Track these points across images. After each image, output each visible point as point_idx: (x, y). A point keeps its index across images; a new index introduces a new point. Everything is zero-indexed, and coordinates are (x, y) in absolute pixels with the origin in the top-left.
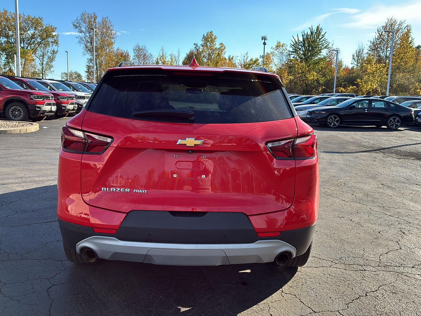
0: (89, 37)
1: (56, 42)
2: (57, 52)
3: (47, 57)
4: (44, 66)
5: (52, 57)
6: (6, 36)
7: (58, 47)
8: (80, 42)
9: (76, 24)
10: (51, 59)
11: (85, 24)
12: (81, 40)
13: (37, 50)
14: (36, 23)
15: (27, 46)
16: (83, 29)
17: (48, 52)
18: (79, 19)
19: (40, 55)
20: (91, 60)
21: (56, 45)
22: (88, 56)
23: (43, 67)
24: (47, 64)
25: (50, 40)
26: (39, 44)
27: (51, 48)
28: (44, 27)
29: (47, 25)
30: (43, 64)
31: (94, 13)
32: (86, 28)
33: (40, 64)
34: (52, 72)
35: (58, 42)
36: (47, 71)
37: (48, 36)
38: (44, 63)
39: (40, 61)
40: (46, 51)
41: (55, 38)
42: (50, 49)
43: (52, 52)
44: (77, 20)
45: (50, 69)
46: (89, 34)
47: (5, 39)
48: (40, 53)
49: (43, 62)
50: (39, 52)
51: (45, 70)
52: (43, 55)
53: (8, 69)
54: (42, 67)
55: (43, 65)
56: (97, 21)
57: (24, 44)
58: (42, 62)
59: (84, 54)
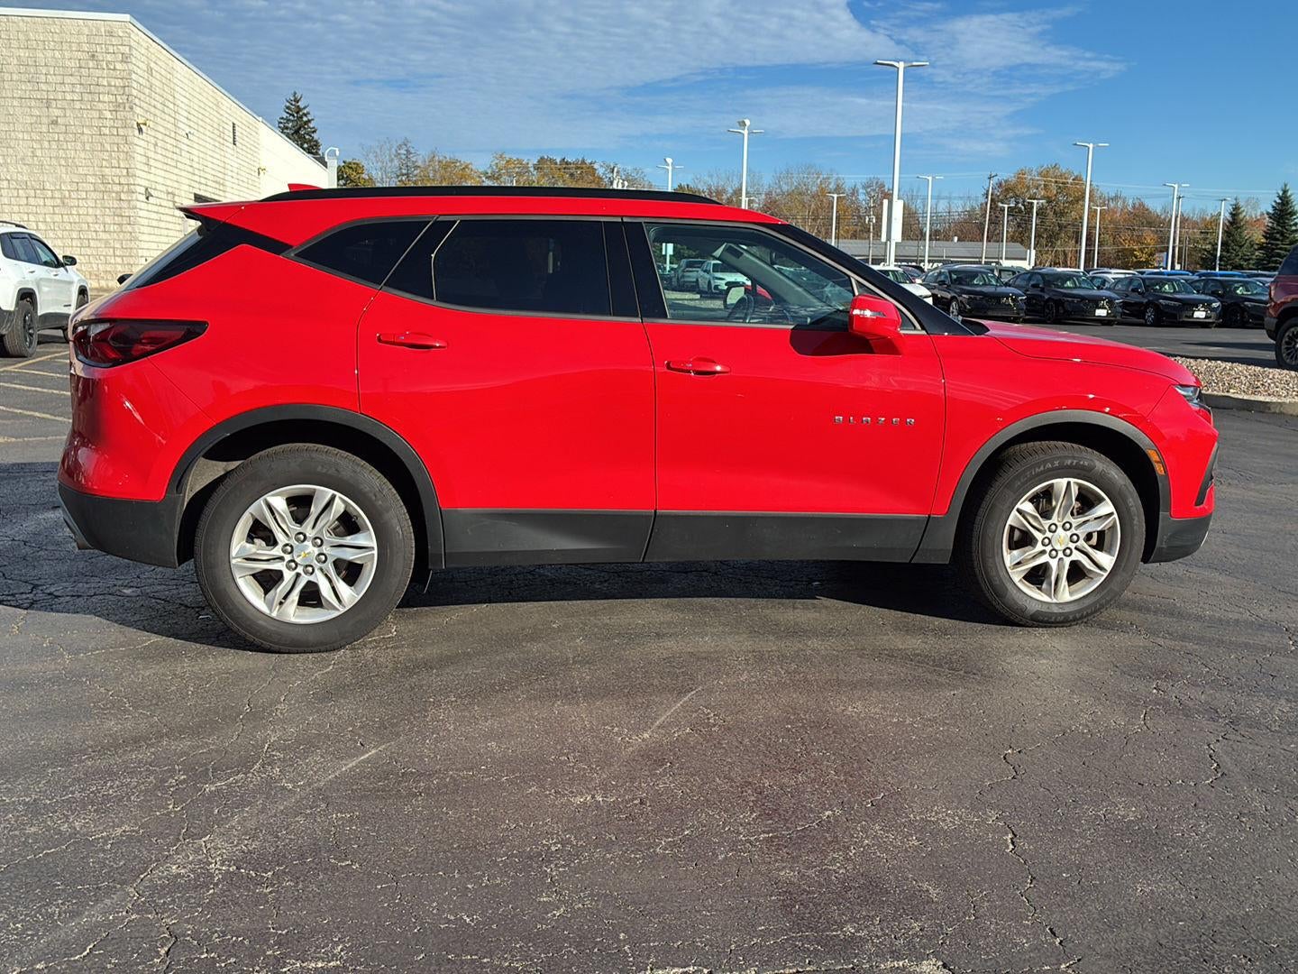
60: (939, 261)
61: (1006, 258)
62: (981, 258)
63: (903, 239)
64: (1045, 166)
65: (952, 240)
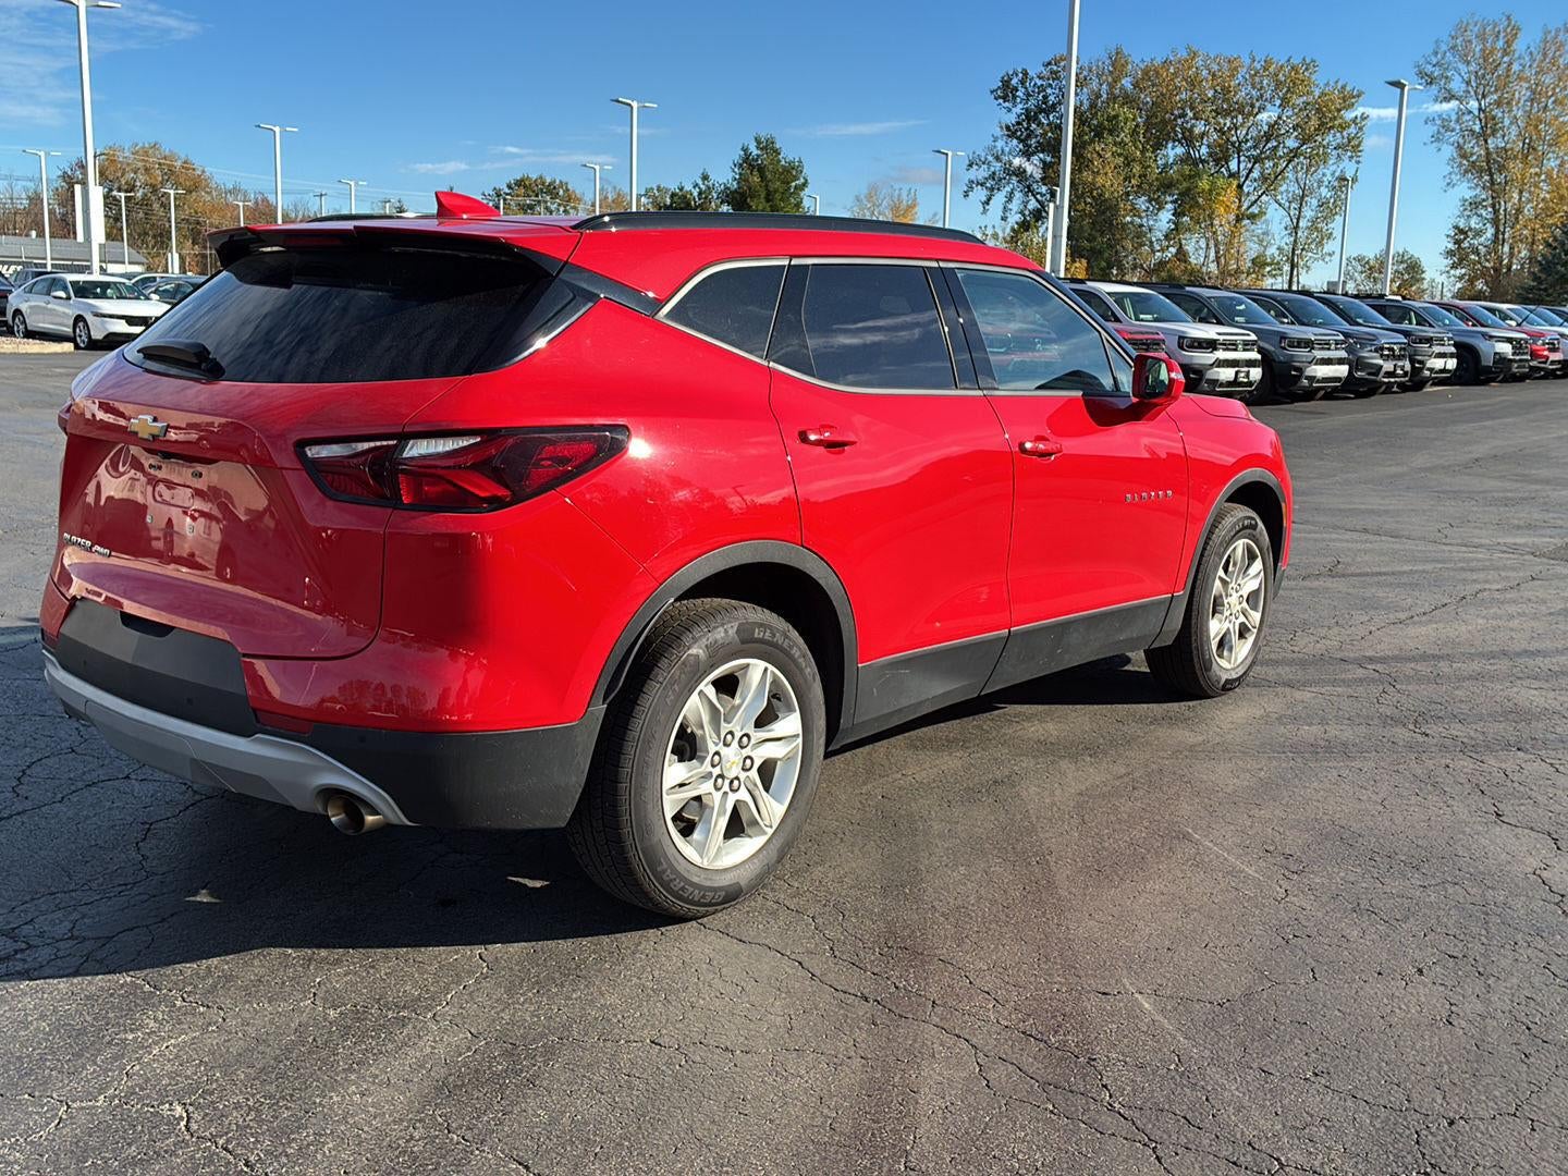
0: (1477, 114)
1: (1352, 147)
2: (1355, 180)
3: (1315, 202)
4: (1300, 234)
5: (1332, 200)
6: (1184, 138)
7: (1358, 162)
8: (1437, 138)
9: (1429, 69)
10: (1330, 209)
11: (1468, 63)
12: (1442, 131)
13: (1284, 179)
14: (1289, 84)
15: (1249, 166)
16: (1457, 85)
17: (1320, 182)
18: (1444, 47)
19: (1290, 195)
20: (1475, 205)
21: (1351, 157)
22: (1466, 190)
23: (1295, 241)
24: (1313, 227)
25: (1333, 139)
26: (1294, 154)
27: (1335, 167)
28: (1317, 94)
29: (1327, 84)
30: (1296, 228)
31: (1508, 18)
32: (1468, 83)
33: (1286, 229)
34: (1327, 259)
35: (1359, 145)
36: (1310, 254)
37: (1323, 127)
38: (1301, 224)
39: (1289, 219)
40: (1311, 181)
41: (1352, 130)
42: (1329, 171)
43: (1336, 184)
44: (1436, 53)
45: (1320, 244)
46: (1480, 104)
47: (1180, 150)
48: (1295, 189)
49: (1298, 222)
50: (1288, 188)
51: (1302, 250)
52: (1302, 198)
53: (1173, 250)
54: (1292, 239)
55: (1296, 233)
56: (1519, 46)
57: (1239, 162)
58: (1295, 221)
59: (1448, 184)
60: (19, 264)
61: (130, 263)
62: (45, 259)
63: (107, 239)
64: (141, 145)
65: (27, 235)
